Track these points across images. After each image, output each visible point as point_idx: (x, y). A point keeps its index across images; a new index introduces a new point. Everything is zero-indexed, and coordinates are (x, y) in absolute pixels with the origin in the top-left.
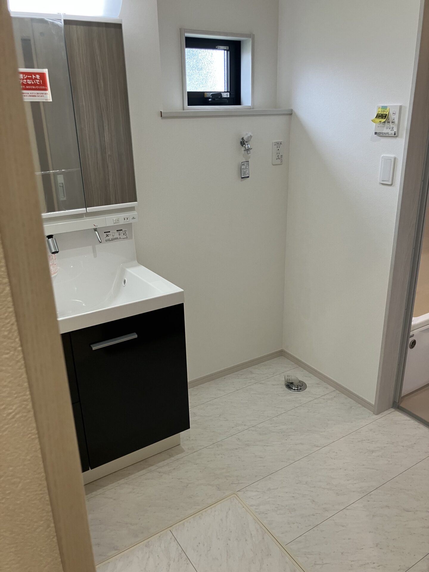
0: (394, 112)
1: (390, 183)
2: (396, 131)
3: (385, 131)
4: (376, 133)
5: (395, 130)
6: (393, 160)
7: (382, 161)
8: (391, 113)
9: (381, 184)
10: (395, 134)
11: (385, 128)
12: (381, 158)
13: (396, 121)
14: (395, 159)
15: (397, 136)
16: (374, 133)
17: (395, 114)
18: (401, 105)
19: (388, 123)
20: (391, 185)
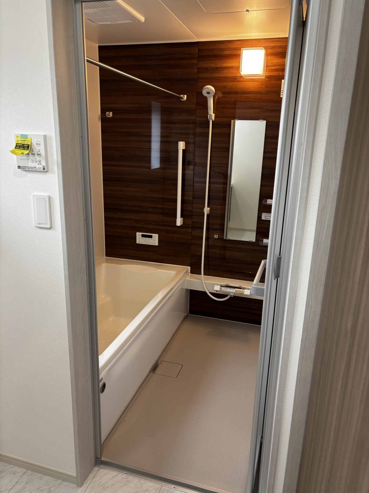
0: (38, 143)
1: (48, 226)
2: (45, 165)
3: (31, 164)
4: (19, 167)
5: (44, 163)
6: (47, 199)
7: (34, 200)
8: (34, 143)
9: (38, 228)
10: (44, 169)
11: (30, 160)
12: (32, 197)
13: (43, 152)
14: (49, 198)
15: (47, 171)
16: (17, 167)
17: (39, 145)
18: (45, 134)
19: (33, 156)
20: (50, 228)
